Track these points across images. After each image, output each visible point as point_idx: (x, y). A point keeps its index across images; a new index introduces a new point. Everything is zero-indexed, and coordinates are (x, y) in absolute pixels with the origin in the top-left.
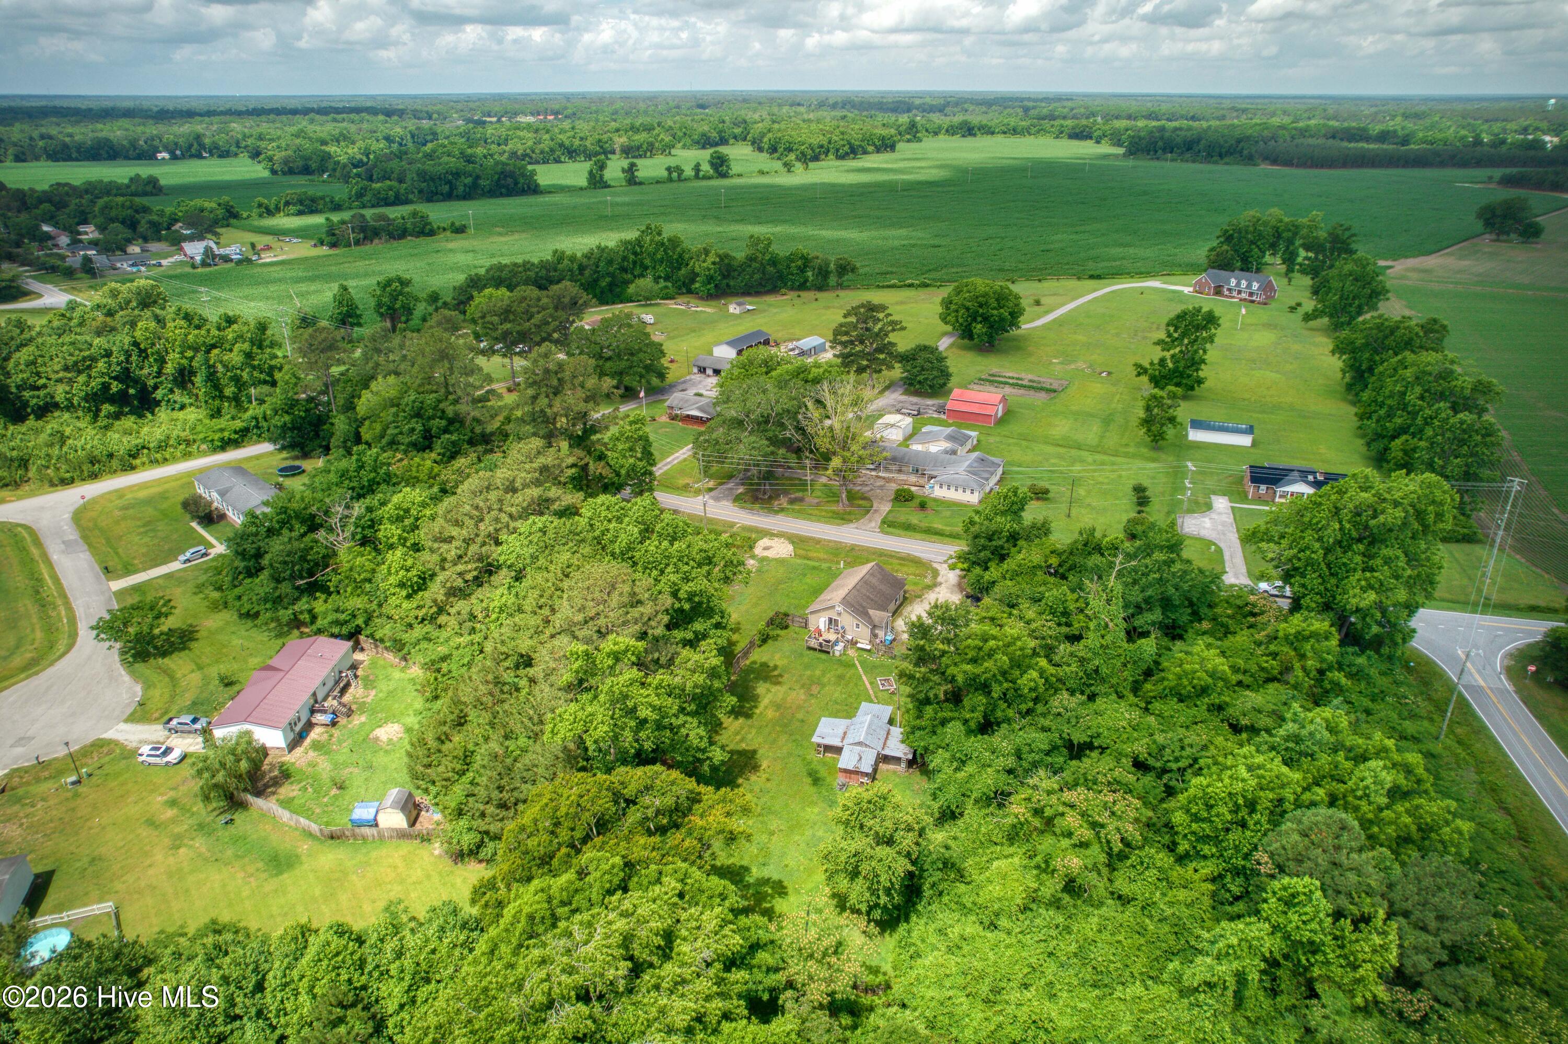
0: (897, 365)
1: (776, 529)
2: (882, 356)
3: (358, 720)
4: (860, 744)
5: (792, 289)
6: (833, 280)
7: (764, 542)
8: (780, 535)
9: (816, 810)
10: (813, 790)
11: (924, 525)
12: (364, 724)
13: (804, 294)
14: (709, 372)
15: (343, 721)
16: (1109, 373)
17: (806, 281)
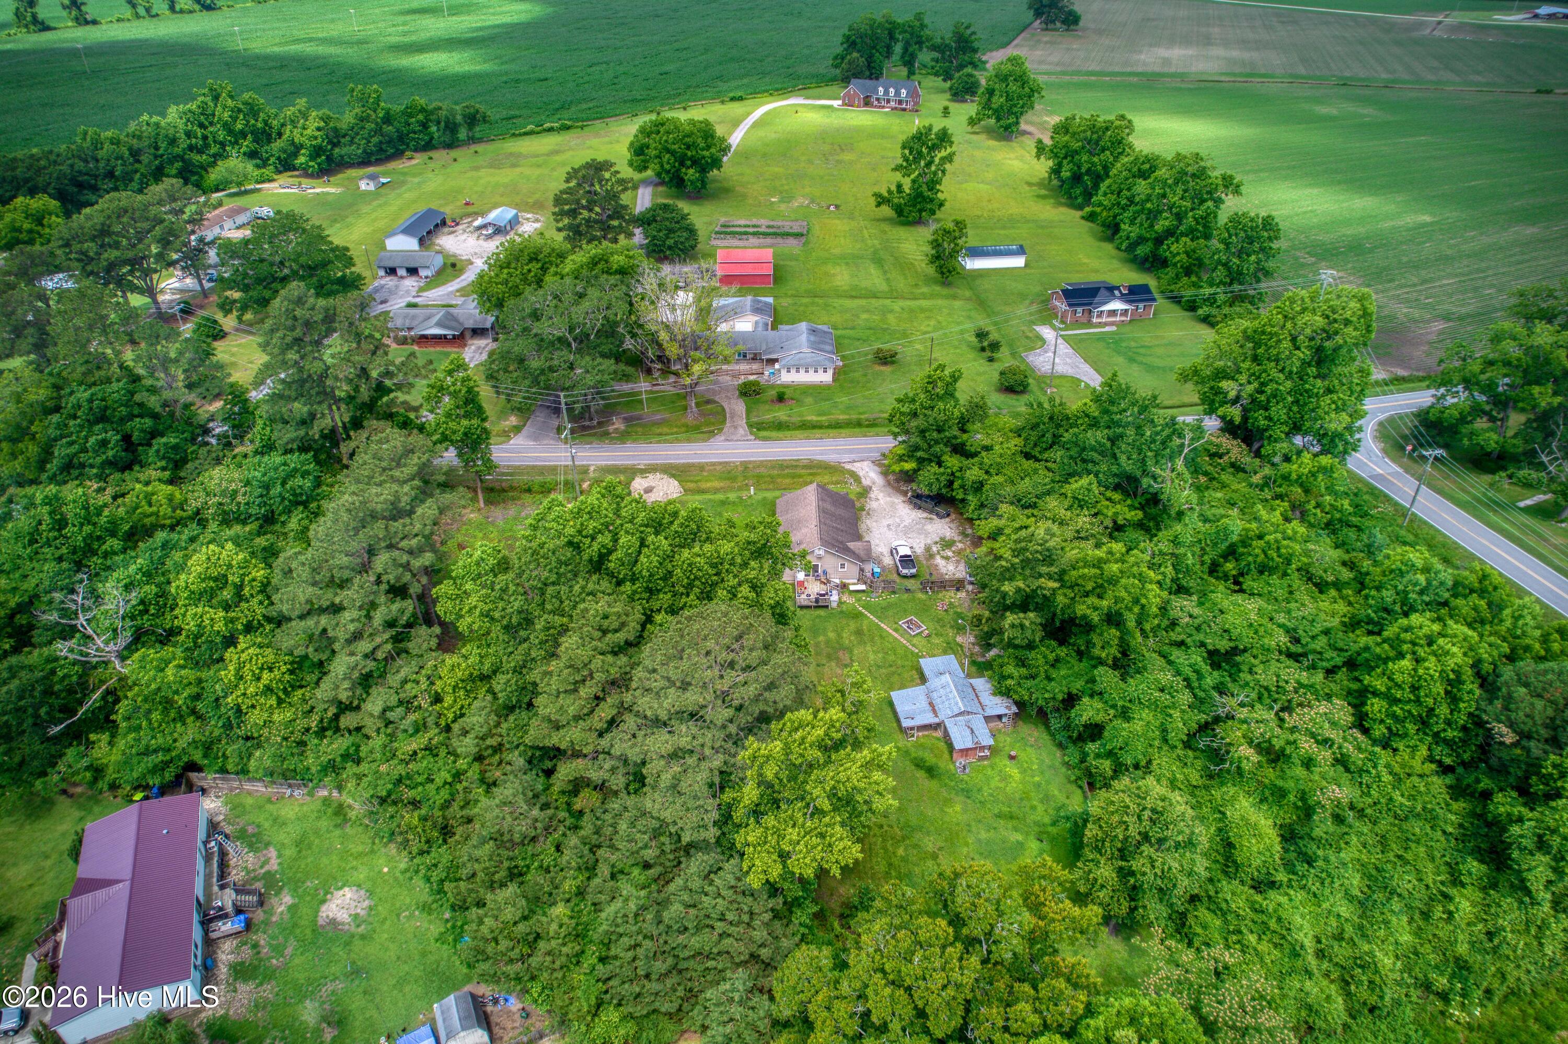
0: (638, 231)
1: (642, 463)
2: (615, 223)
3: (282, 903)
4: (961, 714)
5: (416, 150)
6: (462, 134)
7: (639, 484)
8: (652, 469)
9: (958, 808)
10: (933, 784)
11: (796, 419)
12: (292, 908)
13: (434, 154)
14: (402, 272)
15: (259, 915)
16: (837, 207)
17: (432, 139)
